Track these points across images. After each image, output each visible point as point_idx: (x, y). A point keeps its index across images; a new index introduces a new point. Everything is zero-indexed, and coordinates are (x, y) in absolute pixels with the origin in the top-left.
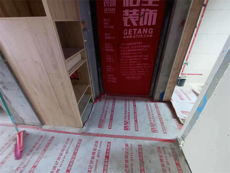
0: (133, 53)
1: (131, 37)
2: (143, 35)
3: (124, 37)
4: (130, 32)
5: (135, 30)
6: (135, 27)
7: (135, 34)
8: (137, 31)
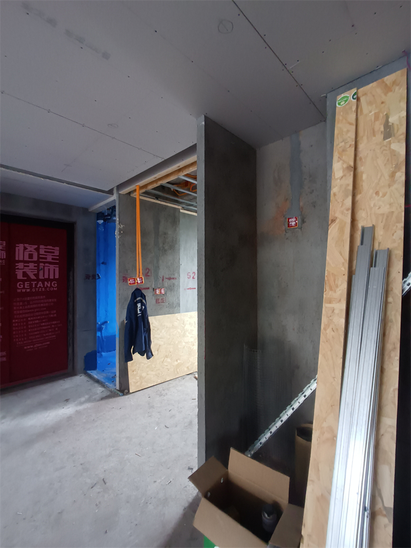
0: (33, 310)
1: (28, 290)
2: (46, 288)
3: (19, 291)
4: (26, 285)
5: (34, 283)
6: (34, 280)
7: (34, 287)
8: (36, 285)
